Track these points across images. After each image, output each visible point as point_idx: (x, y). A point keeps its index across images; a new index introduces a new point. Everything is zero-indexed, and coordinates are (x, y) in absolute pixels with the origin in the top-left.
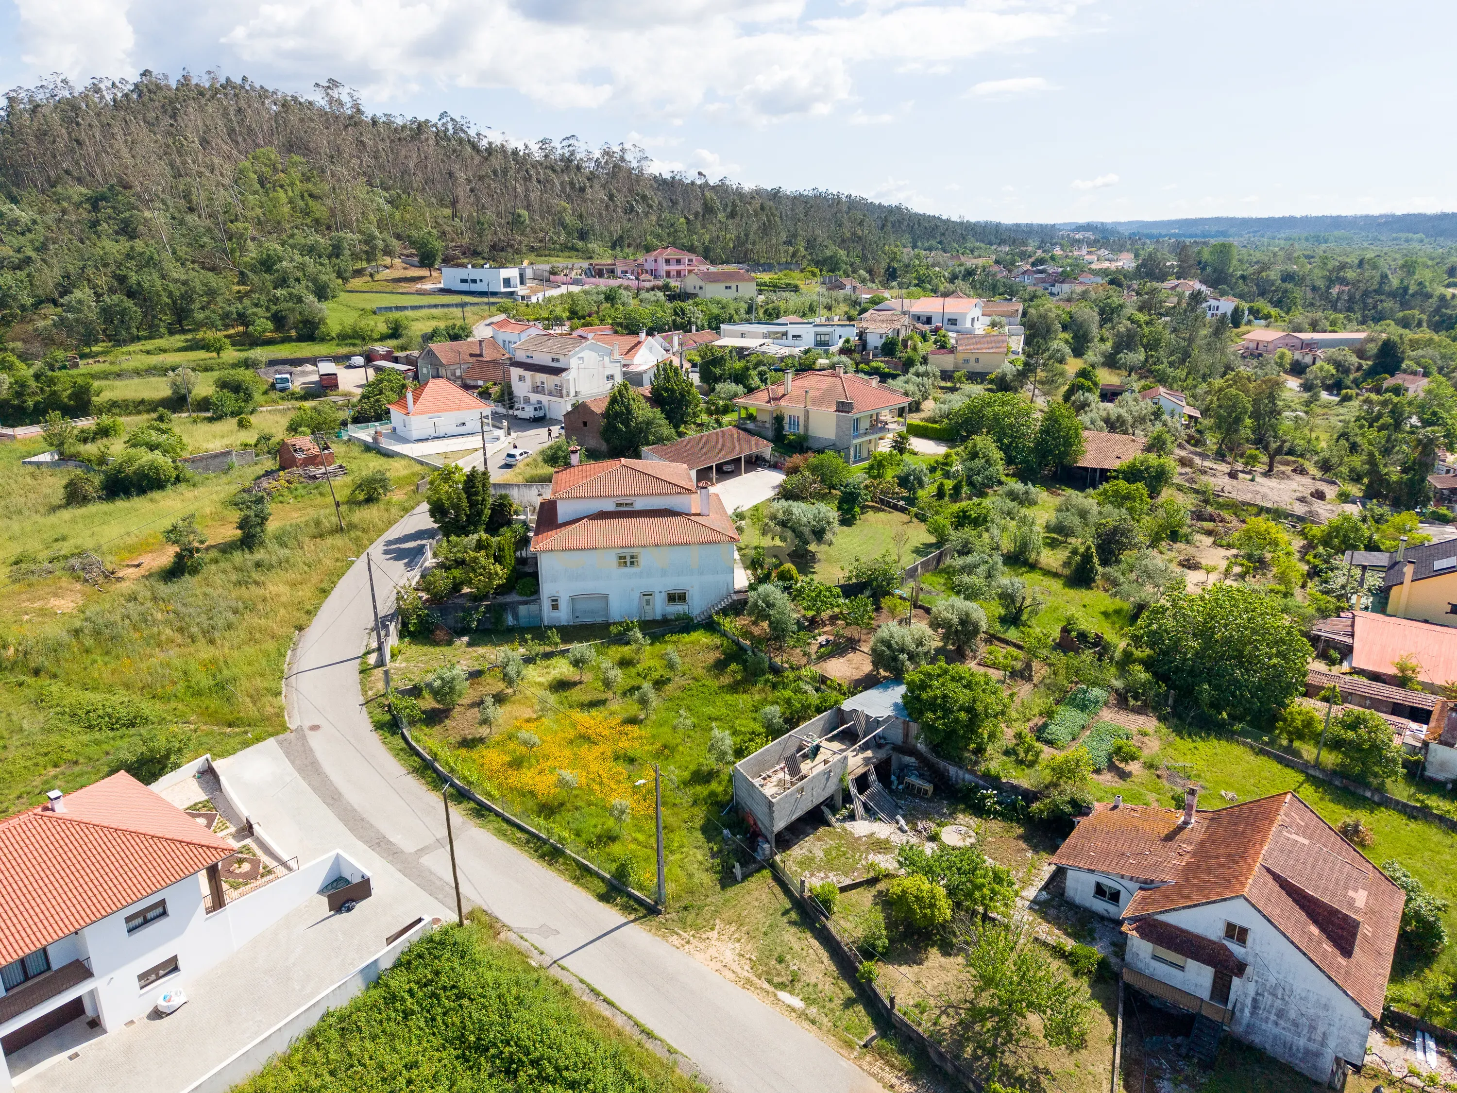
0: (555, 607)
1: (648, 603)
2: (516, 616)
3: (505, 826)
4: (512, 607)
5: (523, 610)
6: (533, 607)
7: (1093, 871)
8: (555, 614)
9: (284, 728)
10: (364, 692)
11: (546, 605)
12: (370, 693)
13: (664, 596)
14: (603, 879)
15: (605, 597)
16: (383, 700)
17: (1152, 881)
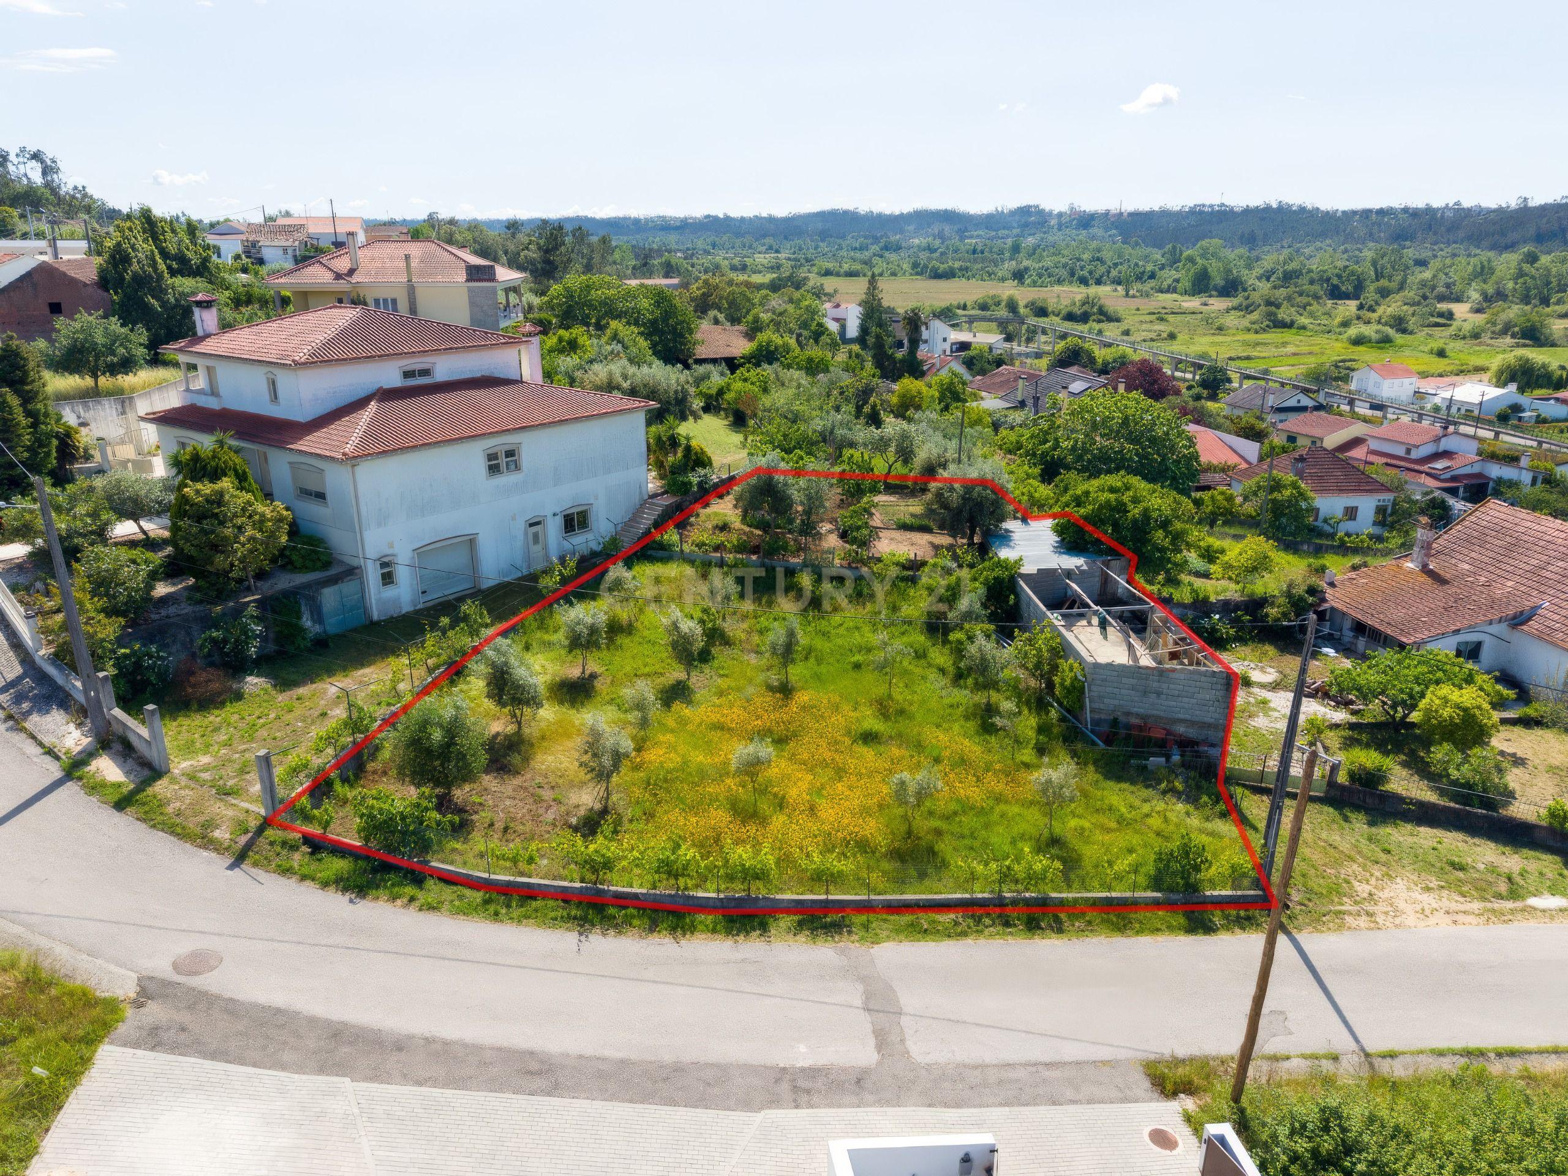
0: (388, 578)
1: (536, 537)
2: (318, 616)
3: (907, 918)
4: (309, 594)
5: (329, 597)
6: (348, 587)
7: (1457, 632)
8: (390, 592)
9: (112, 1006)
10: (204, 840)
11: (373, 575)
12: (221, 834)
13: (559, 521)
14: (1156, 904)
15: (471, 542)
16: (271, 833)
17: (1522, 613)
